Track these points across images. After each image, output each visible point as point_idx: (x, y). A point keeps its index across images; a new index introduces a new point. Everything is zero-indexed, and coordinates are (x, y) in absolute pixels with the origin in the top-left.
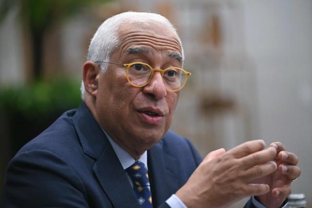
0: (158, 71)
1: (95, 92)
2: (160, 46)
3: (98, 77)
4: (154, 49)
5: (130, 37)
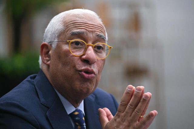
0: (90, 45)
1: (49, 63)
2: (91, 29)
3: (50, 52)
4: (87, 32)
5: (71, 24)
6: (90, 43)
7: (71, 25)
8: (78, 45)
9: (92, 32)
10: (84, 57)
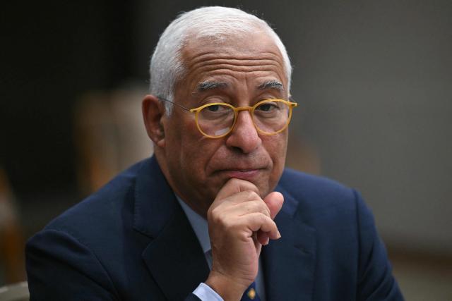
0: (245, 110)
1: (162, 142)
2: (244, 73)
4: (235, 79)
5: (198, 62)
6: (245, 105)
7: (199, 64)
8: (217, 109)
9: (246, 79)
10: (230, 139)
